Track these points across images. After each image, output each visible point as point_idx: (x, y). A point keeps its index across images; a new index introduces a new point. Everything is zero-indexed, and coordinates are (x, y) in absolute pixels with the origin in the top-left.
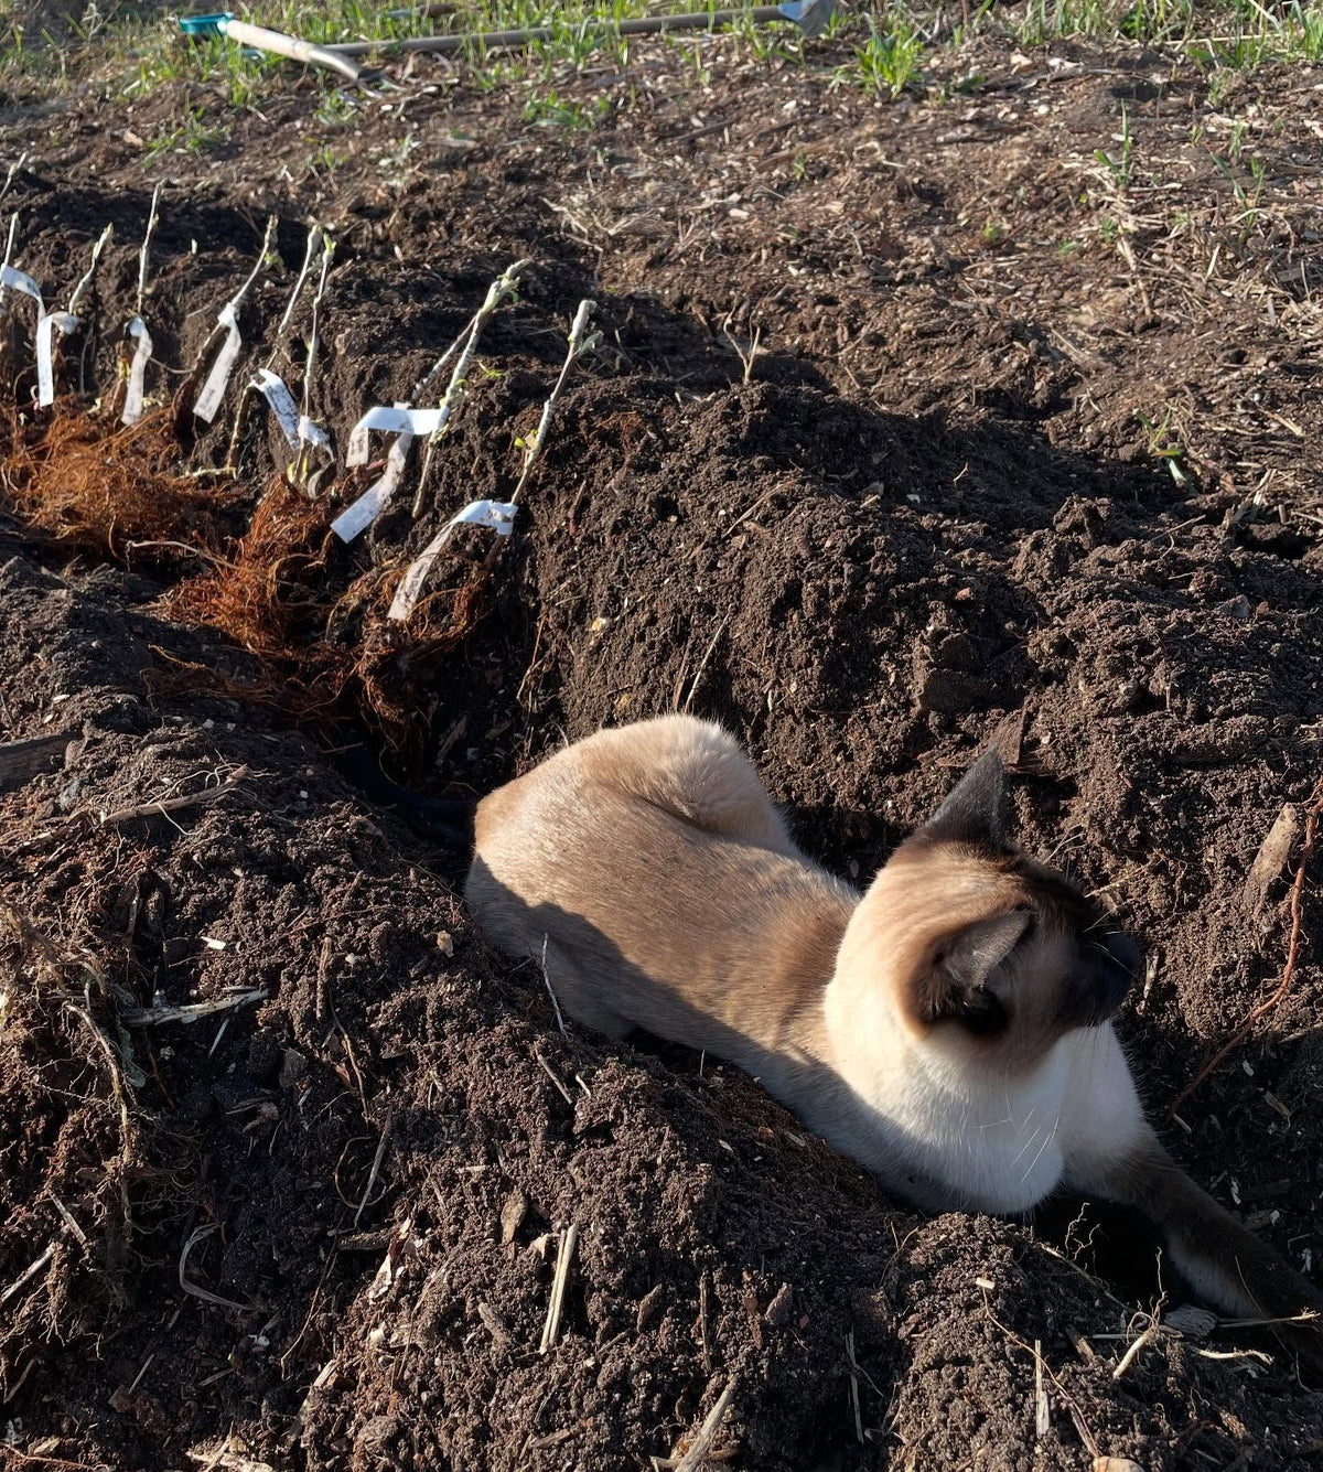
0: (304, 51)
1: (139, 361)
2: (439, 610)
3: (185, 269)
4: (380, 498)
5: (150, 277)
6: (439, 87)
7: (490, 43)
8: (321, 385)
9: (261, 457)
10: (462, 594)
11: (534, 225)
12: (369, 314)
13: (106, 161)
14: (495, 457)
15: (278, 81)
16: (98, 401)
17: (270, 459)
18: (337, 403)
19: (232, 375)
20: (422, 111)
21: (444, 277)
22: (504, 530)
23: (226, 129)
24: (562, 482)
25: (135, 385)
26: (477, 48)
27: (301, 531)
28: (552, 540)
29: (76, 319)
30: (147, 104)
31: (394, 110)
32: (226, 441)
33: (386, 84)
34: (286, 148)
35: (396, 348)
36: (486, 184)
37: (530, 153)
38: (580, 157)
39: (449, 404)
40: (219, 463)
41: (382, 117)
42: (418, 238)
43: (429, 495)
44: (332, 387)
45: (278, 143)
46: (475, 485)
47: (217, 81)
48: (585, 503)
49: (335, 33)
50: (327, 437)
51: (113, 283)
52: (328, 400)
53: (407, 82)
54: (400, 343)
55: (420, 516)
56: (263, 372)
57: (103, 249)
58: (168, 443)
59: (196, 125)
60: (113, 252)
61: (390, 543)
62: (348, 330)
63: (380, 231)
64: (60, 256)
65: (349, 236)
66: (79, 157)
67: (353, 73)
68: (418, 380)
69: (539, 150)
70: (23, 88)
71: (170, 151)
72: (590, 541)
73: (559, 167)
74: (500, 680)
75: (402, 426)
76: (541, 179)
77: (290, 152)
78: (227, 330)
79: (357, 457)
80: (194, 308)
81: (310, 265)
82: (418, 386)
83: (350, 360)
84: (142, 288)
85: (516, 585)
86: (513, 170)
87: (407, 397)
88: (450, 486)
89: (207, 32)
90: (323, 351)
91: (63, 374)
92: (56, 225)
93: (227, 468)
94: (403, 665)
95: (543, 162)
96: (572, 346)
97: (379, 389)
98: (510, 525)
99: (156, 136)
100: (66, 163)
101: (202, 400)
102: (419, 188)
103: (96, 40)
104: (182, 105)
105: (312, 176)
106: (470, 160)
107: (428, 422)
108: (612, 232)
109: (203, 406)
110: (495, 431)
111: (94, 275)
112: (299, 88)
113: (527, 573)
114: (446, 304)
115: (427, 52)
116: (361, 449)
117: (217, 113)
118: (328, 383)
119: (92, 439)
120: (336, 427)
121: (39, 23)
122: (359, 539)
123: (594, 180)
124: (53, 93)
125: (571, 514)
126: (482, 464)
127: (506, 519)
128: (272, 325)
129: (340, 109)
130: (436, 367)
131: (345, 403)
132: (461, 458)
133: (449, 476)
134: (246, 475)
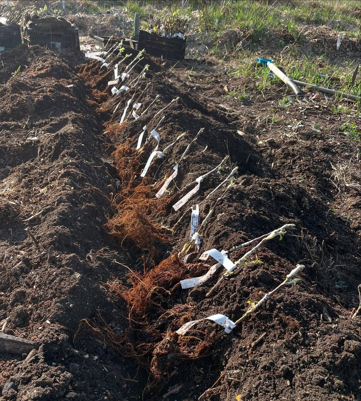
0: (286, 80)
1: (170, 179)
2: (193, 342)
3: (198, 156)
4: (200, 281)
5: (187, 154)
6: (320, 107)
7: (344, 96)
8: (207, 225)
9: (183, 232)
10: (202, 344)
11: (322, 172)
12: (236, 209)
13: (215, 93)
14: (241, 297)
15: (274, 86)
16: (155, 183)
17: (185, 234)
18: (208, 235)
19: (190, 200)
20: (311, 112)
21: (274, 194)
22: (227, 331)
23: (252, 96)
24: (258, 326)
25: (166, 185)
26: (339, 97)
27: (171, 276)
28: (241, 350)
29: (163, 155)
30: (235, 80)
31: (302, 109)
32: (177, 220)
33: (305, 99)
34: (264, 109)
35: (235, 227)
36: (315, 149)
37: (336, 143)
38: (352, 151)
39: (237, 265)
40: (171, 226)
41: (297, 110)
42: (283, 160)
43: (214, 293)
44: (209, 229)
45: (264, 106)
46: (229, 304)
47: (258, 80)
48: (261, 342)
49: (299, 76)
50: (200, 242)
51: (177, 150)
52: (206, 232)
53: (311, 101)
54: (238, 226)
55: (208, 297)
56: (197, 206)
57: (181, 138)
58: (163, 209)
59: (244, 92)
60: (183, 140)
61: (194, 300)
62: (223, 213)
63: (273, 152)
64: (170, 133)
65: (263, 150)
66: (209, 89)
67: (296, 92)
68: (234, 246)
69: (338, 144)
70: (211, 60)
71: (233, 97)
72: (254, 363)
73: (342, 152)
74: (200, 380)
75: (220, 260)
76: (334, 154)
77: (265, 110)
78: (197, 183)
79: (203, 258)
80: (192, 171)
81: (229, 178)
82: (233, 247)
83: (219, 224)
84: (183, 157)
85: (222, 352)
86: (326, 147)
87: (228, 249)
88: (221, 296)
89: (263, 64)
90: (213, 214)
91: (152, 169)
92: (175, 122)
93: (172, 230)
94: (169, 357)
95: (338, 148)
96: (287, 279)
97: (221, 240)
98: (231, 331)
99: (232, 90)
100: (205, 89)
101: (177, 204)
102: (293, 143)
103: (237, 52)
104: (244, 84)
105: (265, 122)
106: (315, 137)
107: (229, 265)
108: (347, 185)
109: (176, 206)
110: (246, 288)
111: (174, 145)
112: (279, 91)
113: (227, 353)
114: (264, 213)
115: (323, 92)
116: (206, 256)
117: (252, 90)
118: (209, 227)
119: (148, 196)
120: (204, 241)
121: (226, 42)
122: (187, 290)
123: (352, 161)
124: (218, 64)
125: (253, 344)
126: (235, 296)
127: (229, 328)
128: (208, 192)
129: (286, 102)
130: (243, 245)
131: (210, 236)
132: (230, 289)
133: (223, 293)
134: (176, 235)
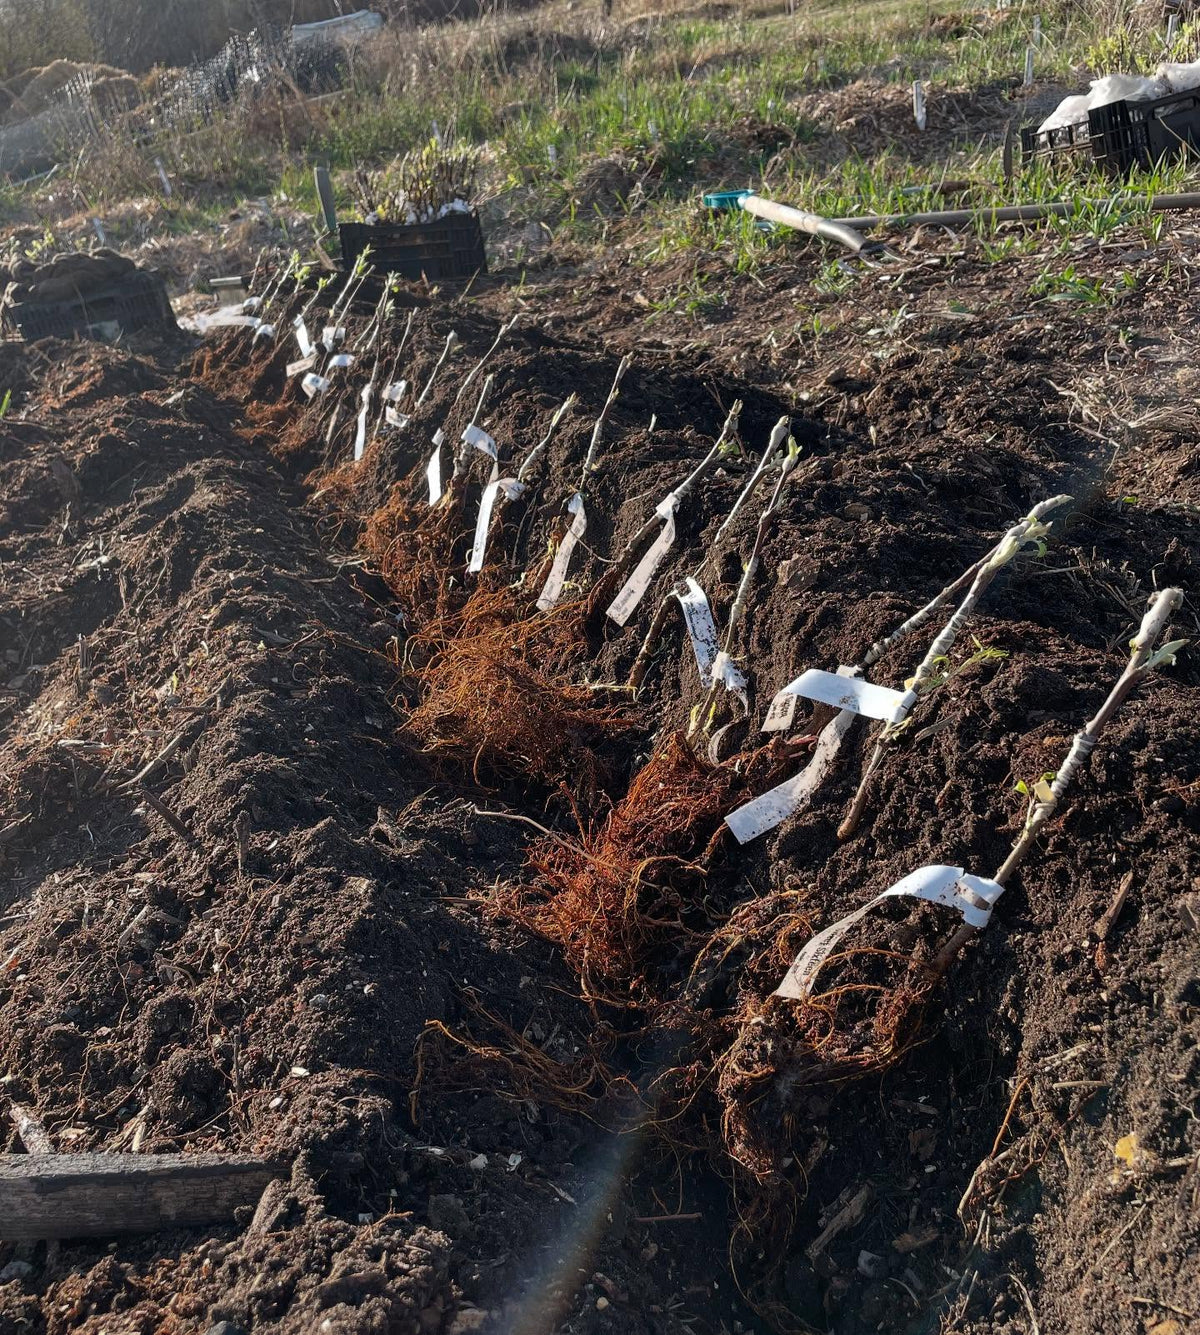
0: (812, 224)
1: (569, 541)
2: (856, 1008)
3: (635, 447)
4: (796, 795)
5: (598, 454)
6: (943, 259)
7: (1001, 217)
8: (750, 617)
9: (667, 680)
10: (896, 998)
11: (1035, 411)
12: (829, 534)
13: (613, 319)
14: (976, 787)
15: (783, 251)
16: (523, 576)
17: (676, 684)
18: (766, 644)
19: (655, 577)
20: (921, 282)
21: (927, 481)
22: (976, 919)
23: (726, 294)
24: (1089, 862)
25: (560, 564)
26: (988, 222)
27: (686, 814)
28: (1060, 965)
29: (522, 486)
30: (661, 269)
31: (892, 280)
32: (634, 652)
33: (888, 256)
34: (777, 314)
35: (853, 586)
36: (983, 361)
37: (1038, 329)
38: (1097, 336)
39: (917, 688)
40: (621, 678)
41: (877, 288)
42: (897, 417)
43: (866, 814)
44: (763, 623)
45: (771, 308)
46: (940, 825)
47: (727, 250)
48: (1128, 915)
49: (846, 207)
50: (744, 682)
51: (563, 454)
52: (754, 638)
53: (909, 254)
54: (860, 579)
55: (850, 836)
56: (691, 582)
57: (563, 417)
58: (576, 639)
59: (699, 290)
60: (571, 420)
61: (801, 864)
62: (796, 556)
63: (856, 405)
64: (523, 420)
65: (822, 408)
66: (592, 314)
67: (855, 243)
68: (876, 639)
69: (1048, 327)
70: (567, 251)
71: (671, 312)
72: (1134, 993)
73: (1070, 346)
74: (931, 1147)
75: (844, 701)
76: (1047, 359)
77: (780, 318)
78: (664, 521)
79: (777, 721)
80: (634, 492)
81: (768, 462)
82: (876, 646)
83: (791, 594)
84: (590, 464)
85: (986, 1006)
86: (1015, 347)
87: (858, 659)
88: (899, 812)
89: (728, 206)
90: (760, 575)
91: (497, 539)
92: (529, 388)
93: (628, 686)
95: (1052, 340)
96: (1135, 655)
97: (822, 640)
98: (987, 914)
99: (661, 298)
100: (579, 319)
101: (618, 600)
102: (908, 362)
103: (637, 213)
104: (691, 271)
105: (797, 342)
106: (966, 335)
107: (882, 704)
108: (1133, 425)
109: (617, 608)
110: (984, 750)
111: (548, 443)
112: (801, 258)
113: (1006, 998)
114: (930, 526)
115: (935, 226)
116: (784, 713)
117: (720, 278)
118: (760, 617)
119: (507, 619)
120: (759, 671)
121: (594, 198)
122: (758, 844)
123: (1112, 363)
124: (590, 256)
125: (1100, 928)
126: (956, 792)
127: (981, 904)
128: (711, 527)
129: (837, 278)
130: (905, 625)
131: (775, 646)
132: (923, 775)
133: (901, 798)
134: (646, 699)
